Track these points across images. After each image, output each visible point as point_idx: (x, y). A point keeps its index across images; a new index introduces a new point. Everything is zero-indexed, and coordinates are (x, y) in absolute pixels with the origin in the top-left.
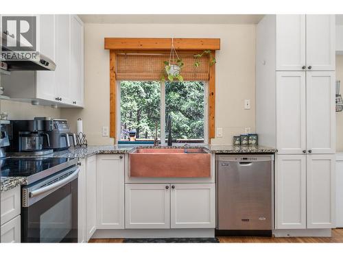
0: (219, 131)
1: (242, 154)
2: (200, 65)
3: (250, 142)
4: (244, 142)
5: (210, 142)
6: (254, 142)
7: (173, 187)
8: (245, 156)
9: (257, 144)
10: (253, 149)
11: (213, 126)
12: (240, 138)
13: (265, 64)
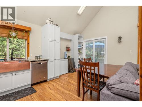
0: (30, 55)
1: (39, 61)
2: (25, 34)
3: (40, 58)
4: (39, 58)
5: (27, 58)
6: (41, 58)
7: (15, 74)
8: (40, 62)
9: (42, 58)
10: (41, 59)
11: (29, 53)
12: (37, 57)
13: (44, 37)
